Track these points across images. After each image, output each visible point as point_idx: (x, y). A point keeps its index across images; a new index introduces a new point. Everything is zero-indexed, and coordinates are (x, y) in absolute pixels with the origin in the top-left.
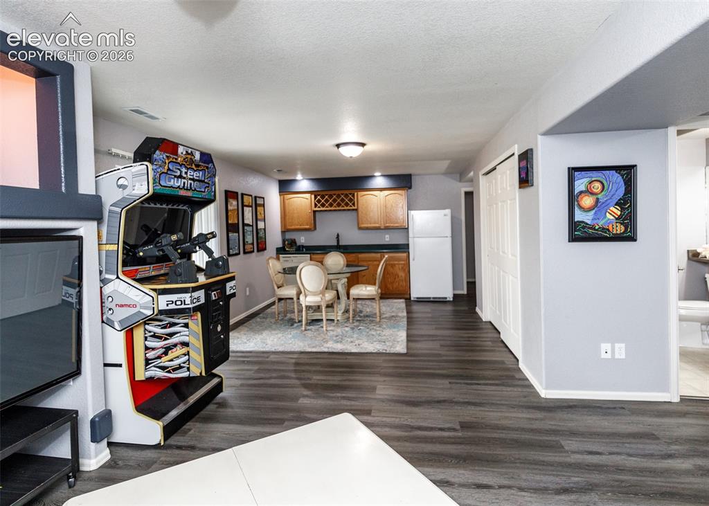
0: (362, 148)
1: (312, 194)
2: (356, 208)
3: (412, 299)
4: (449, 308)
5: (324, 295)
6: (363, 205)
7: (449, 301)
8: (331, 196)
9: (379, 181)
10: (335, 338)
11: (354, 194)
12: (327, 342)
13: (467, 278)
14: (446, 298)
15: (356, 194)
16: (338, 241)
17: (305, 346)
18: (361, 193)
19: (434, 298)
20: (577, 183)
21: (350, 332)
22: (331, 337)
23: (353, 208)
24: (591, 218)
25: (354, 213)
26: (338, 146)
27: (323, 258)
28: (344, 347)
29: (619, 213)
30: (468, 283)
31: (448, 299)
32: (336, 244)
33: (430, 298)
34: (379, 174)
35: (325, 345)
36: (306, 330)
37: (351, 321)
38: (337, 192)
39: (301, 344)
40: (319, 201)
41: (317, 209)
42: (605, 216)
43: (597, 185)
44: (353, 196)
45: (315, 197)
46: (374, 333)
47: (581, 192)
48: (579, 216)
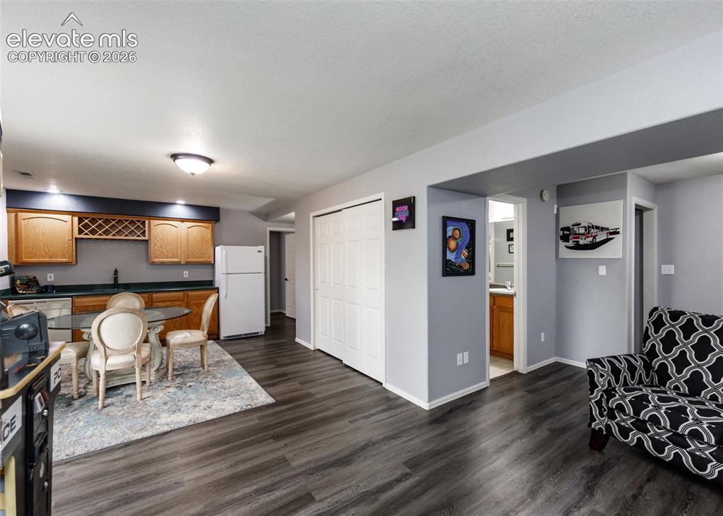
0: (207, 165)
1: (73, 216)
2: (146, 238)
3: (222, 338)
4: (262, 343)
5: (139, 352)
6: (158, 235)
7: (261, 335)
8: (107, 222)
9: (179, 210)
10: (165, 408)
11: (144, 222)
12: (156, 416)
13: (271, 310)
14: (258, 333)
15: (147, 222)
16: (116, 279)
17: (124, 434)
18: (154, 222)
19: (245, 334)
20: (448, 229)
21: (180, 393)
22: (157, 406)
23: (143, 238)
24: (454, 257)
25: (142, 246)
26: (175, 156)
27: (107, 301)
28: (191, 416)
29: (467, 254)
30: (271, 314)
31: (260, 334)
32: (112, 282)
33: (241, 335)
34: (183, 202)
35: (159, 421)
36: (104, 407)
37: (169, 379)
38: (118, 218)
39: (113, 431)
40: (86, 226)
41: (82, 236)
42: (461, 257)
43: (457, 232)
44: (144, 223)
45: (80, 220)
46: (215, 387)
47: (450, 237)
48: (450, 256)
